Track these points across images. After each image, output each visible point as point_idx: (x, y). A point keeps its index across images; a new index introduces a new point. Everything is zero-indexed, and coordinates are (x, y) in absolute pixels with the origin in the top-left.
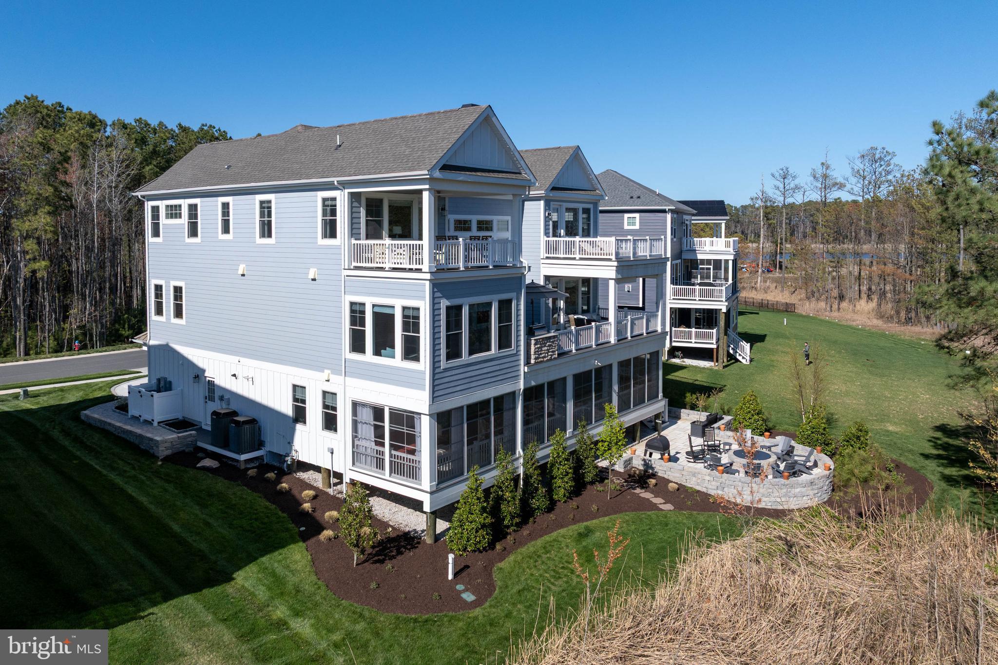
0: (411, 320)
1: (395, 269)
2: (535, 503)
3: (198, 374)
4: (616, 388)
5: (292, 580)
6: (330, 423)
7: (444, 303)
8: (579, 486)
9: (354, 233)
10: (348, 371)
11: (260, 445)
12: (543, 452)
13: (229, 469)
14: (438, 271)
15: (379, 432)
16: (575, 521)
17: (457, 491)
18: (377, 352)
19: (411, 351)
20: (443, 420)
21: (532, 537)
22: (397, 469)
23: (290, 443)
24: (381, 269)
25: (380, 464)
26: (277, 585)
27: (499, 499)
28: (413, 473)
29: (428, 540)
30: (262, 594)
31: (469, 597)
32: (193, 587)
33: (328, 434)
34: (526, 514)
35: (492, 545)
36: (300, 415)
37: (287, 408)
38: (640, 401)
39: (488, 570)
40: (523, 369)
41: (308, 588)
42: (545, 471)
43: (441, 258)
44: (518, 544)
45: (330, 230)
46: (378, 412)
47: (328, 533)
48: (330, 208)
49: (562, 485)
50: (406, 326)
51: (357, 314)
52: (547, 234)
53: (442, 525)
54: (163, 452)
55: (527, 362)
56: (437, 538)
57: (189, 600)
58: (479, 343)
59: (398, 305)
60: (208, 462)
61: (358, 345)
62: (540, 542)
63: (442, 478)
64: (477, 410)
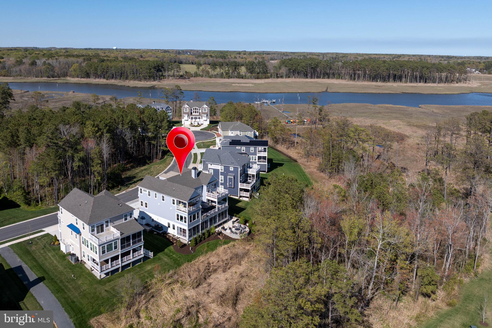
0: (185, 218)
1: (183, 211)
2: (202, 239)
3: (151, 217)
4: (217, 218)
5: (172, 250)
6: (174, 228)
7: (189, 216)
8: (209, 235)
9: (177, 204)
10: (177, 222)
11: (162, 230)
12: (203, 231)
13: (158, 234)
14: (189, 211)
15: (181, 231)
16: (208, 241)
17: (192, 238)
18: (181, 221)
19: (185, 222)
20: (189, 230)
21: (201, 244)
22: (183, 236)
23: (167, 230)
24: (181, 211)
25: (181, 235)
26: (170, 251)
27: (197, 239)
28: (186, 236)
29: (187, 245)
30: (169, 252)
31: (193, 252)
32: (161, 251)
33: (173, 230)
34: (201, 241)
35: (196, 245)
36: (169, 227)
37: (167, 226)
38: (223, 218)
39: (195, 249)
40: (201, 220)
41: (174, 251)
42: (204, 234)
43: (189, 209)
44: (199, 245)
45: (174, 203)
46: (181, 228)
47: (175, 244)
48: (174, 200)
49: (206, 236)
50: (185, 219)
51: (178, 215)
52: (207, 192)
53: (189, 242)
54: (148, 231)
55: (201, 219)
56: (189, 244)
57: (161, 253)
58: (194, 219)
59: (184, 216)
60: (155, 233)
61: (178, 219)
62: (202, 245)
63: (190, 236)
64: (194, 228)
